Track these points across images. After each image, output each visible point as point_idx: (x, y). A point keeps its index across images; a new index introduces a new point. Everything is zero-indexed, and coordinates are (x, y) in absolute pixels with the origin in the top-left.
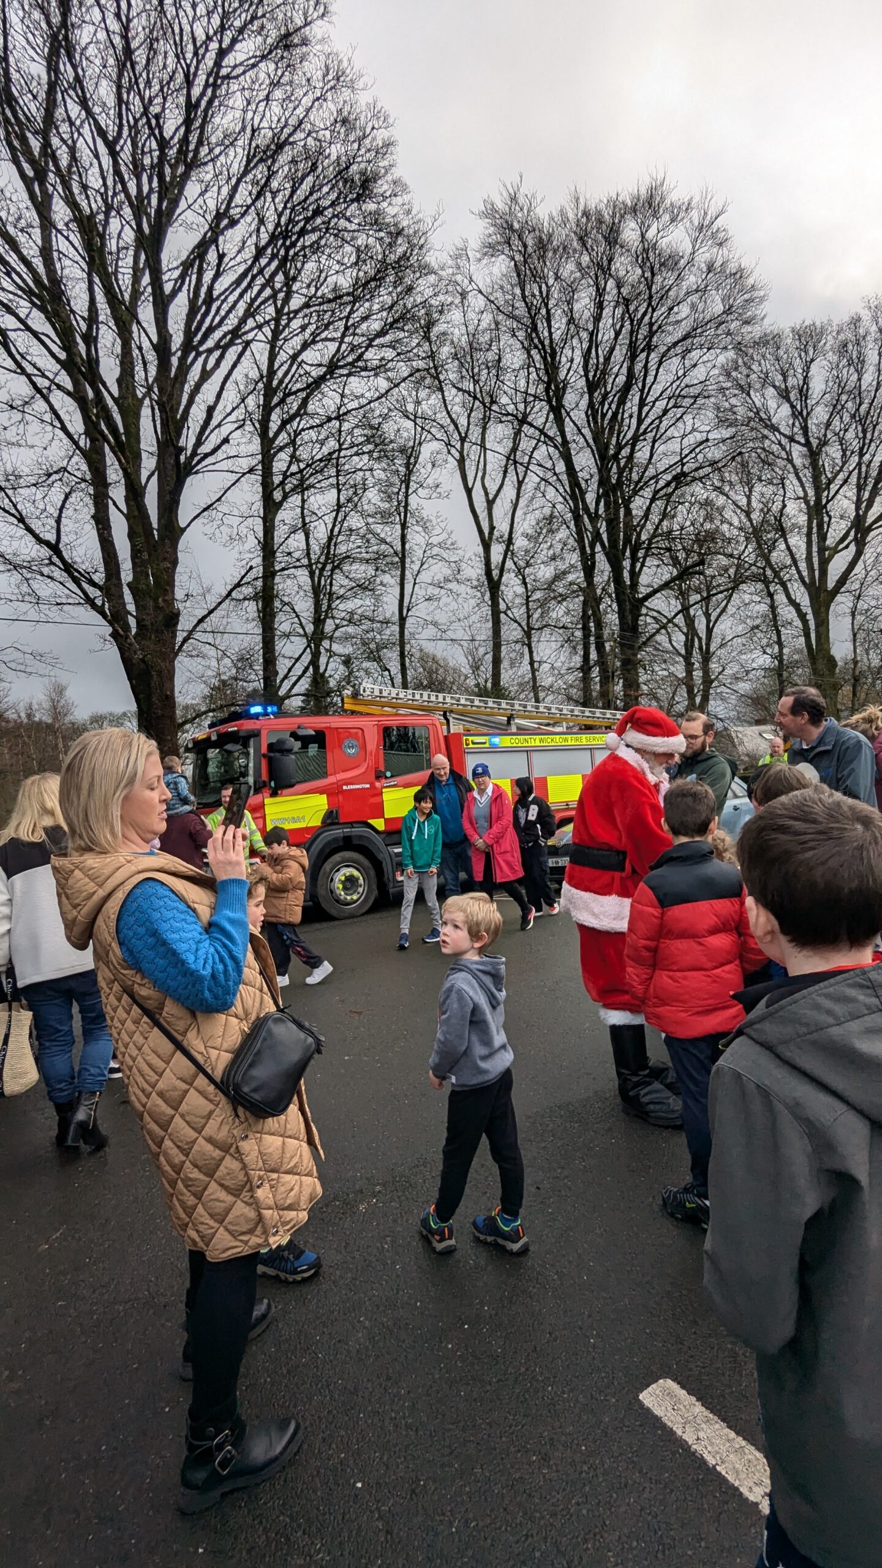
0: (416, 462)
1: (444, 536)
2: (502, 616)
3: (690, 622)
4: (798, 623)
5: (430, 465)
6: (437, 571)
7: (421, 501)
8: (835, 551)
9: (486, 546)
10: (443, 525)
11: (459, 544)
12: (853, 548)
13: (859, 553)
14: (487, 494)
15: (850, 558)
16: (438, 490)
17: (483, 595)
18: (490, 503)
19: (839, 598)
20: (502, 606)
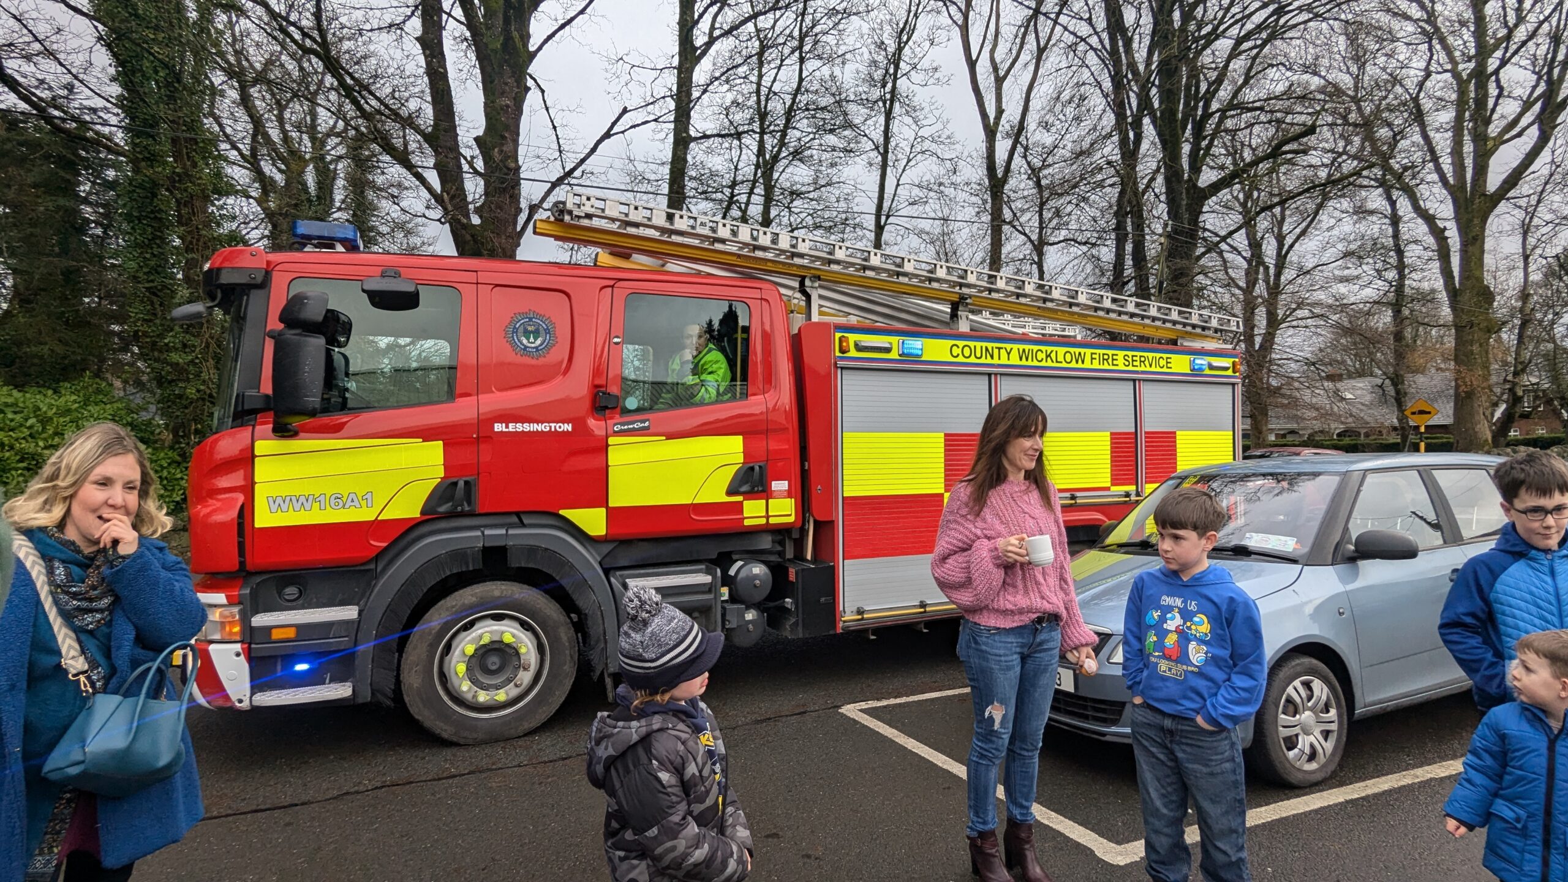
0: (909, 39)
1: (939, 126)
2: (1006, 228)
3: (1255, 245)
4: (1430, 241)
5: (928, 43)
6: (925, 169)
7: (913, 87)
8: (1500, 141)
9: (991, 133)
10: (937, 113)
11: (957, 137)
12: (1534, 132)
13: (1544, 139)
14: (996, 69)
15: (1528, 148)
16: (937, 75)
17: (985, 202)
18: (999, 81)
19: (1503, 206)
20: (1007, 214)
